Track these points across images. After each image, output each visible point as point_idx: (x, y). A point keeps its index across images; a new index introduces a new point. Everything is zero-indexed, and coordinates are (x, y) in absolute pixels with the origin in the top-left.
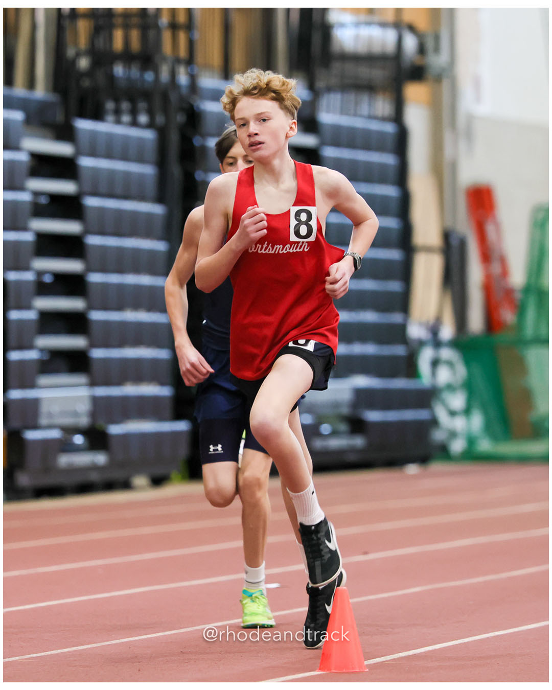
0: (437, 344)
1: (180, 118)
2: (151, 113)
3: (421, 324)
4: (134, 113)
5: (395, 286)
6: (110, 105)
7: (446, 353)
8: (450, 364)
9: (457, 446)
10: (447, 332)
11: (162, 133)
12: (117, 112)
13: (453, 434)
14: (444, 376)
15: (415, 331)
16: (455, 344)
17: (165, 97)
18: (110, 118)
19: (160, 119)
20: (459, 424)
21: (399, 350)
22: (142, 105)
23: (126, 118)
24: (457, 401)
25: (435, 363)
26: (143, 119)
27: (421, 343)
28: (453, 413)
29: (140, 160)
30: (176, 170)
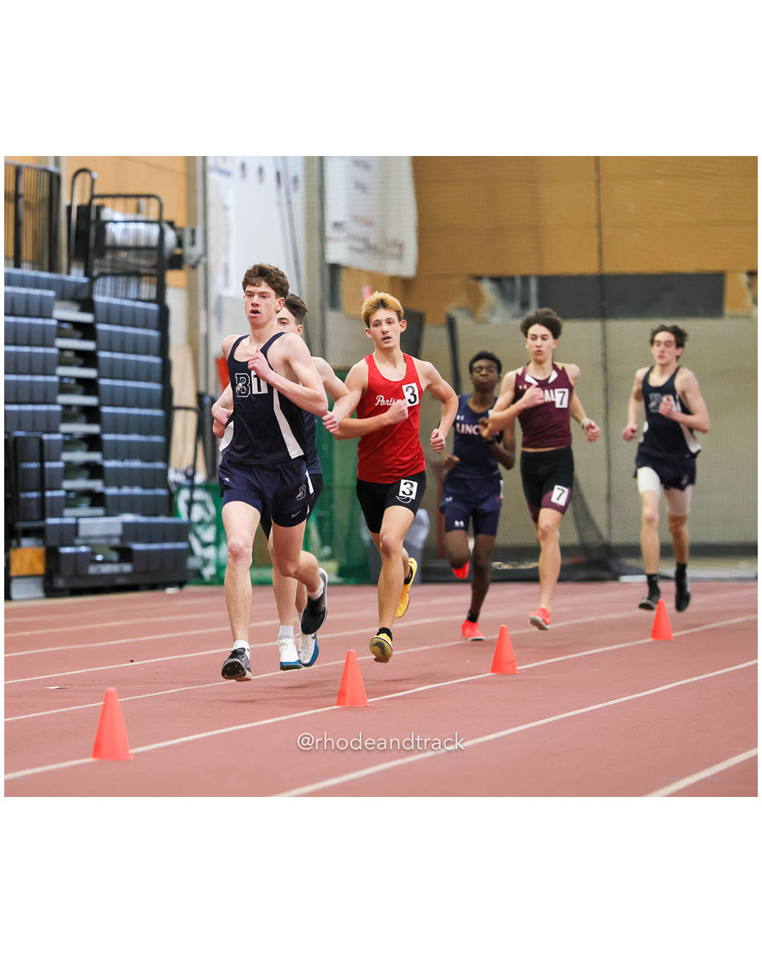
0: (192, 487)
3: (178, 470)
5: (158, 439)
7: (199, 495)
8: (203, 503)
9: (208, 572)
10: (200, 478)
13: (206, 562)
14: (198, 513)
15: (173, 476)
16: (206, 487)
20: (210, 553)
21: (162, 492)
24: (209, 534)
25: (190, 503)
27: (179, 486)
28: (205, 545)
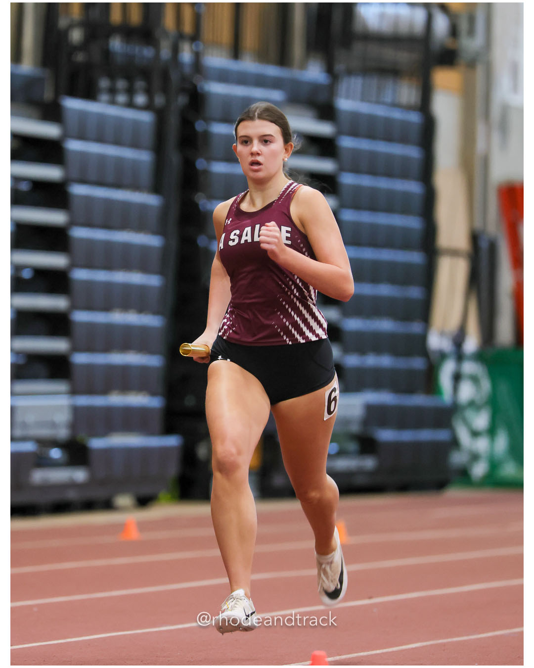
0: (460, 356)
1: (182, 100)
2: (149, 92)
3: (442, 334)
4: (130, 92)
5: (415, 292)
6: (104, 83)
7: (469, 367)
8: (475, 379)
9: (479, 470)
10: (471, 344)
11: (161, 116)
12: (113, 91)
13: (475, 457)
14: (466, 392)
15: (436, 341)
16: (480, 357)
17: (165, 76)
18: (104, 97)
19: (159, 100)
20: (482, 445)
21: (418, 363)
22: (140, 84)
23: (122, 98)
24: (481, 421)
25: (457, 378)
26: (141, 99)
27: (443, 356)
28: (475, 434)
29: (135, 145)
30: (174, 158)
